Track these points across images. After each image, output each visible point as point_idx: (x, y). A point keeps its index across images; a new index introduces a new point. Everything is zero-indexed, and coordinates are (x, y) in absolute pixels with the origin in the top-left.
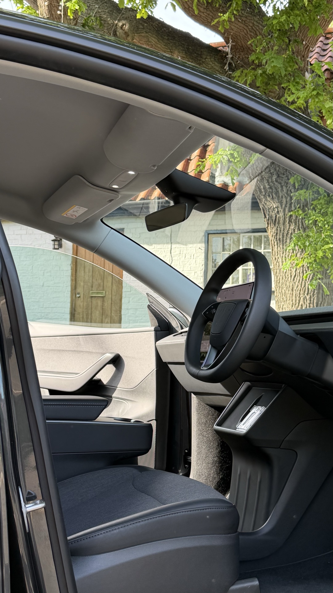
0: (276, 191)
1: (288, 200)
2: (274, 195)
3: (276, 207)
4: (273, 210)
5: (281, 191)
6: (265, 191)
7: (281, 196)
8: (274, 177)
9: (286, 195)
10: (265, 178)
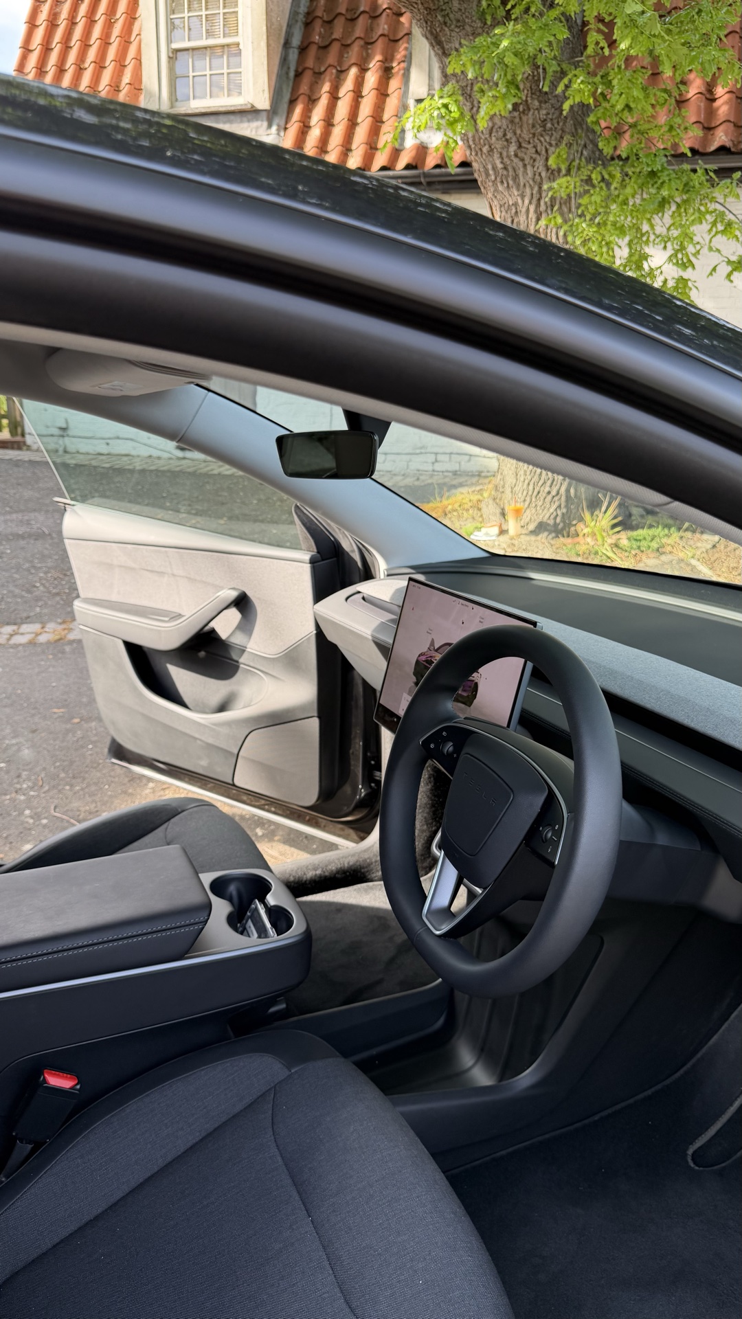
0: (514, 175)
1: (534, 192)
2: (511, 182)
3: (513, 204)
4: (508, 208)
5: (523, 175)
6: (495, 174)
7: (522, 184)
8: (513, 148)
9: (531, 182)
10: (495, 150)
